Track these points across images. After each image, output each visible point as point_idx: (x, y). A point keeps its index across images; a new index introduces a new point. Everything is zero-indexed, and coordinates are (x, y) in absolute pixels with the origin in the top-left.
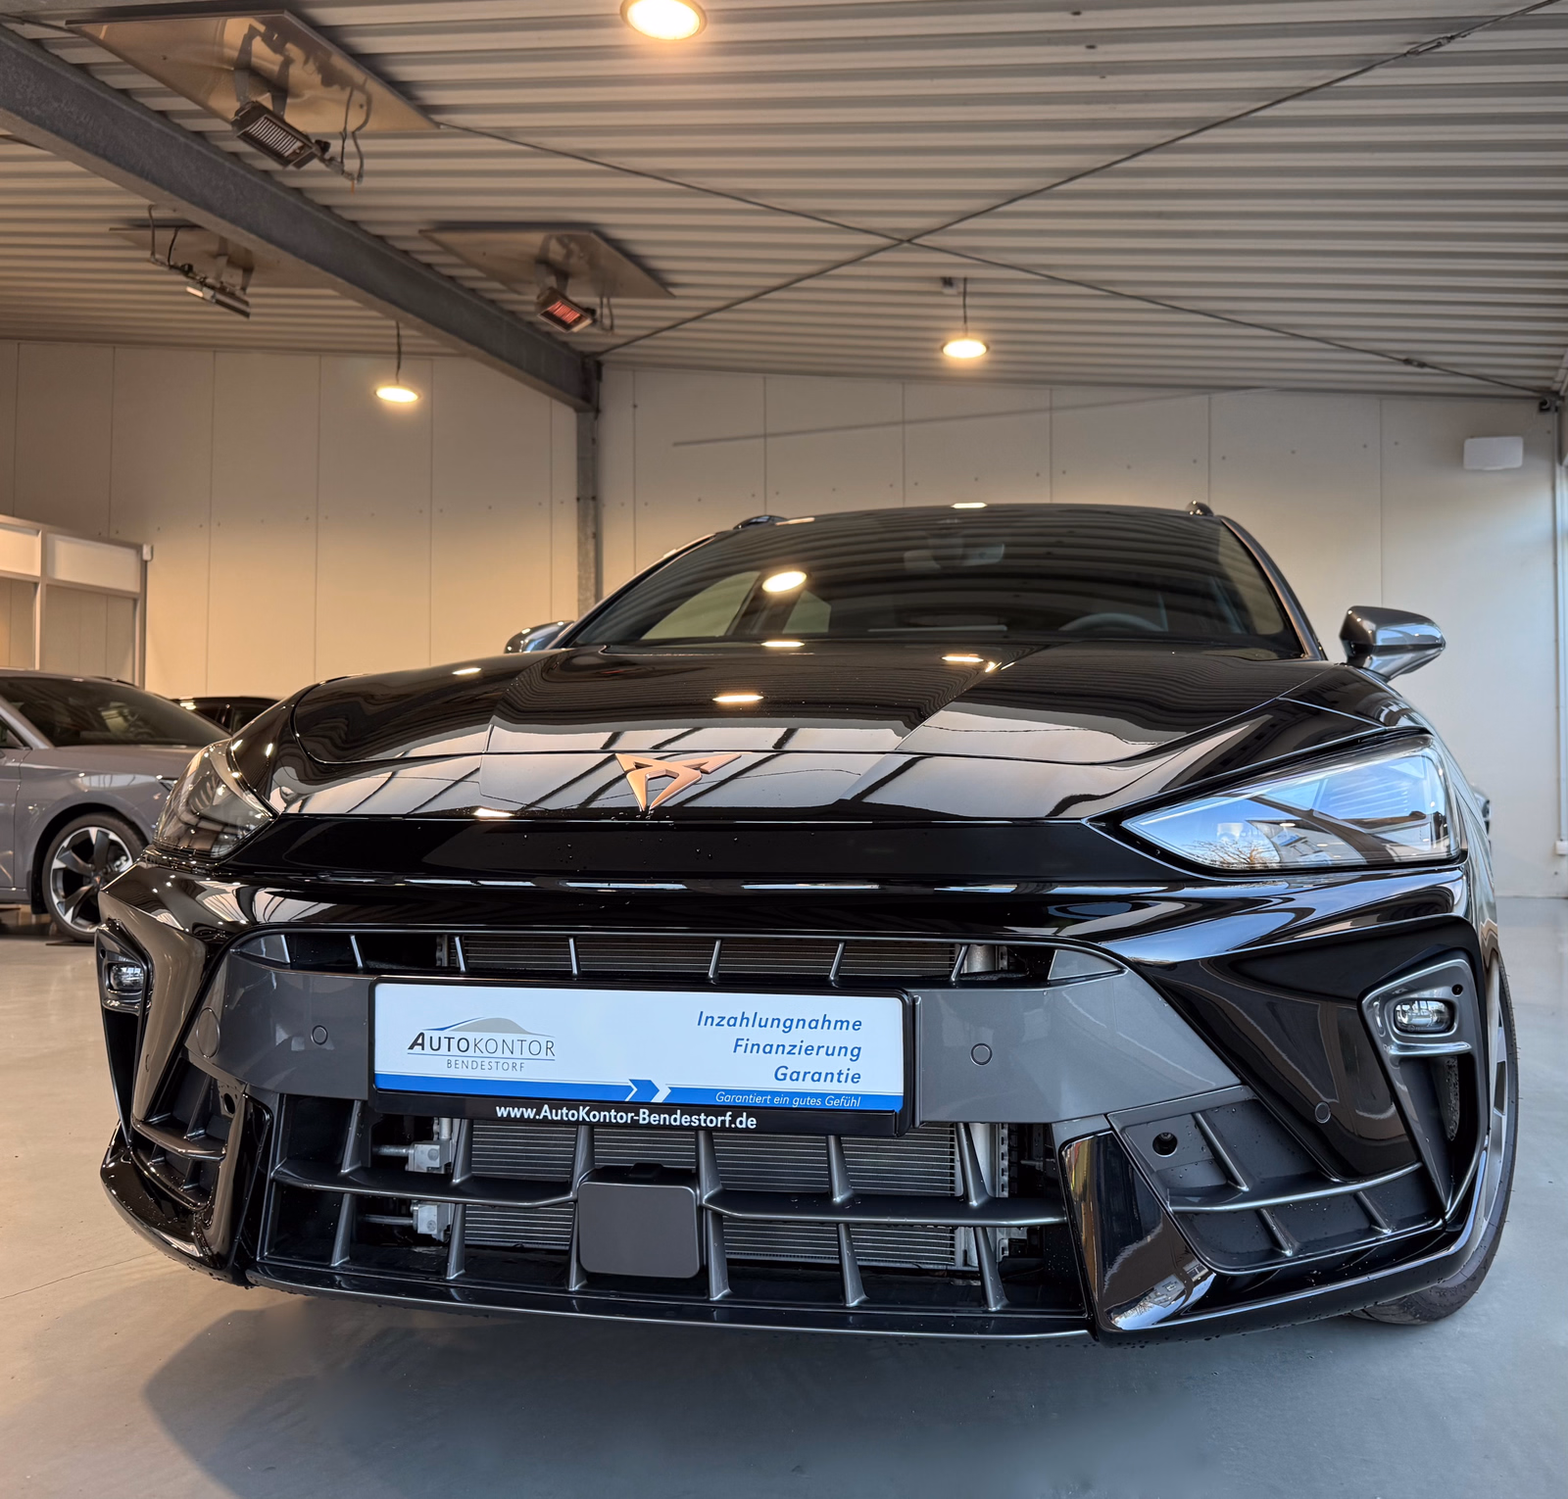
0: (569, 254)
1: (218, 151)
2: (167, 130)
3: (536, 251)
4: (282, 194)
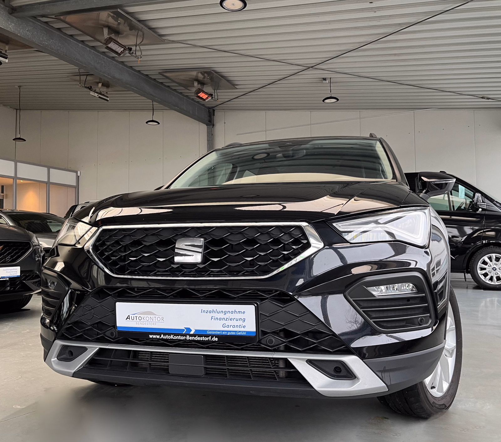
0: (204, 78)
1: (98, 52)
2: (84, 46)
3: (194, 77)
4: (118, 64)
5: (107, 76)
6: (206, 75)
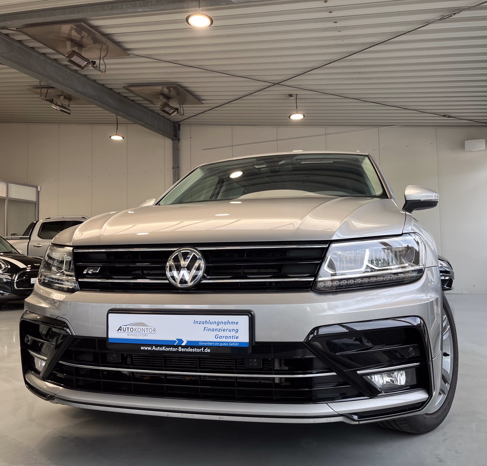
5: (70, 89)
6: (172, 90)
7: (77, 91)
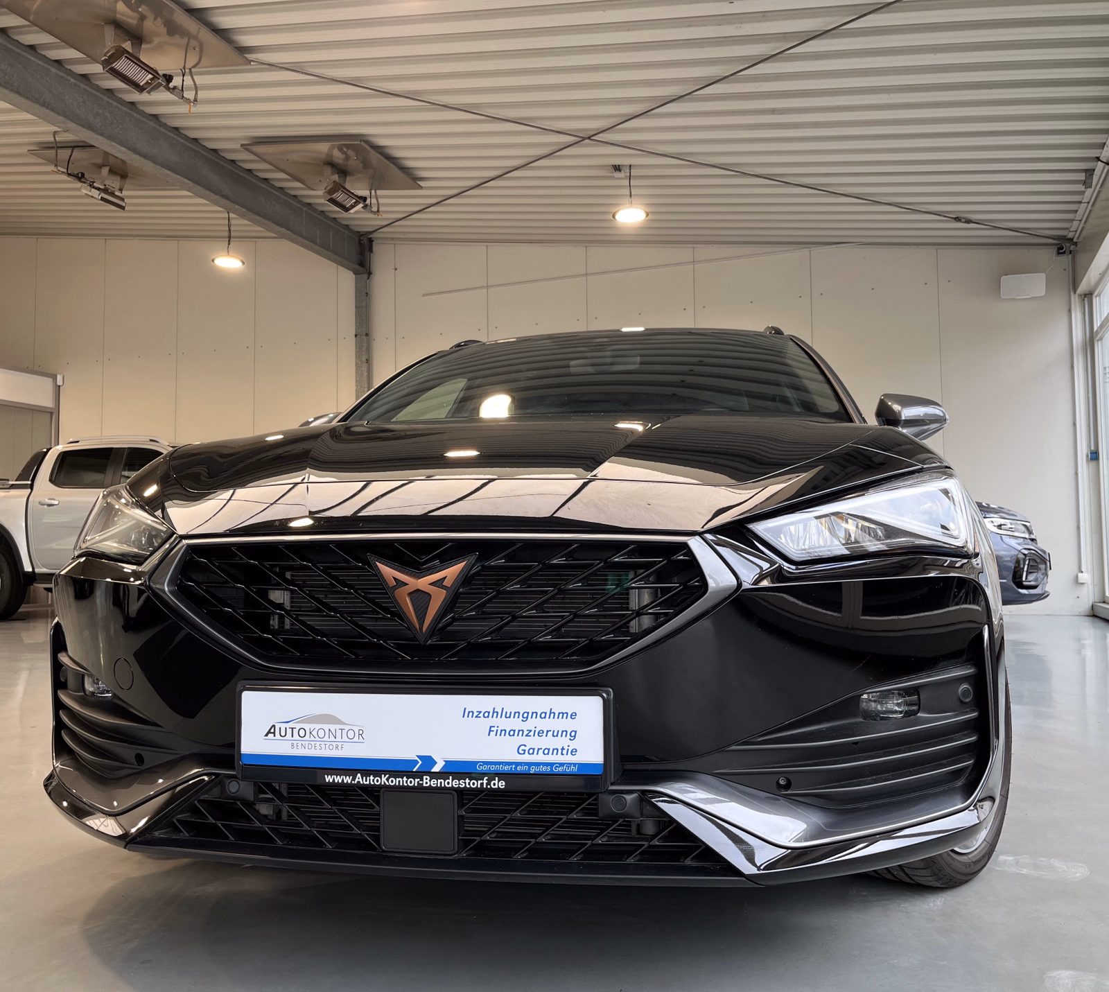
0: (347, 158)
2: (61, 74)
3: (323, 156)
5: (118, 146)
6: (350, 153)
7: (135, 151)
